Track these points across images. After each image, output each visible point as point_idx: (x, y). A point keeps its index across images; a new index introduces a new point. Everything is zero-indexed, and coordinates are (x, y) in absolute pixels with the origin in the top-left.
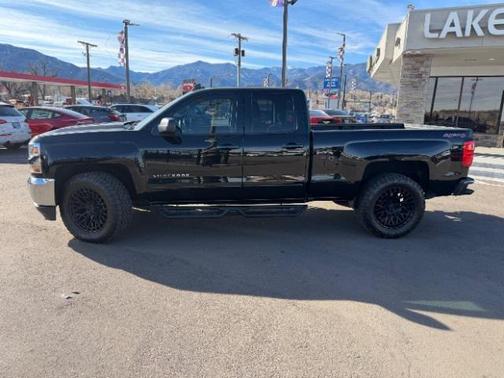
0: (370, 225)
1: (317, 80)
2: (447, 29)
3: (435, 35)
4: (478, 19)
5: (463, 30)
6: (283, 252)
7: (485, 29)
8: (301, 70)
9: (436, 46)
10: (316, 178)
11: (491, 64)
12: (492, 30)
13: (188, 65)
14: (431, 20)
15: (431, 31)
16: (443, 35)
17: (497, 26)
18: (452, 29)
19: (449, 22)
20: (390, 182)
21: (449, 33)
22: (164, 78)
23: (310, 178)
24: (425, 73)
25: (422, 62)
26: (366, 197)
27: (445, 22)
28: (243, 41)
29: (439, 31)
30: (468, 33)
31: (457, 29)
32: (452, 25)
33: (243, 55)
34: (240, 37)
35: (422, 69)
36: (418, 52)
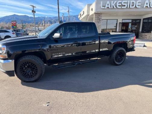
0: (114, 62)
1: (55, 21)
2: (107, 6)
3: (104, 8)
4: (114, 3)
5: (111, 6)
6: (97, 74)
7: (116, 6)
8: (50, 18)
9: (104, 11)
10: (101, 50)
11: (115, 16)
12: (118, 7)
13: (10, 16)
14: (103, 3)
15: (103, 6)
16: (106, 8)
17: (119, 6)
18: (108, 6)
19: (107, 4)
20: (119, 49)
21: (107, 7)
22: (2, 20)
23: (99, 50)
24: (101, 18)
25: (100, 15)
26: (113, 54)
27: (106, 4)
28: (34, 8)
29: (105, 6)
30: (112, 7)
31: (109, 6)
32: (108, 5)
33: (35, 12)
34: (33, 7)
35: (100, 17)
36: (99, 12)
